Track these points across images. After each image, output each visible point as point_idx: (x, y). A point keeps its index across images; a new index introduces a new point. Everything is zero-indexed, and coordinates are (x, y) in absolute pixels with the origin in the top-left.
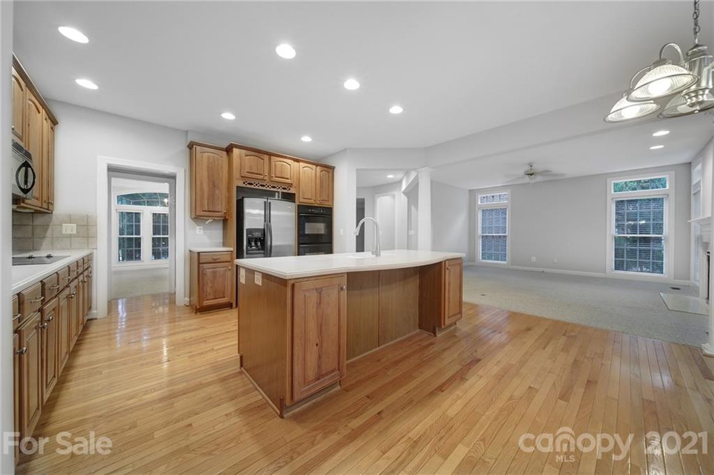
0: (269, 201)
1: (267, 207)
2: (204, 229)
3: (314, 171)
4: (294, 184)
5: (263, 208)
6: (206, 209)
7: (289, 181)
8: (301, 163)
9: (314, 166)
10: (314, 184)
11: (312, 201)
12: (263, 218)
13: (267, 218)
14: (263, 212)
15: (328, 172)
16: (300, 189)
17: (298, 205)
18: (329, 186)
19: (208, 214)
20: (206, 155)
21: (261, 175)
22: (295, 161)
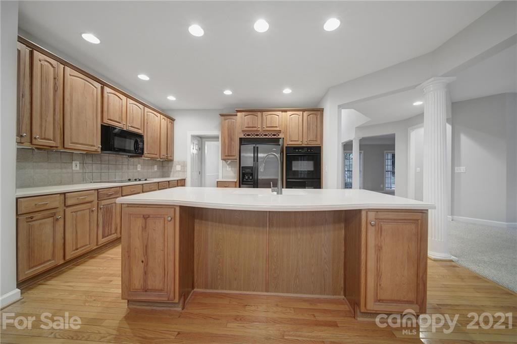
0: (257, 146)
1: (256, 151)
2: (231, 167)
3: (301, 117)
4: (282, 131)
5: (253, 151)
6: (227, 155)
7: (278, 129)
8: (288, 112)
9: (301, 112)
10: (301, 128)
11: (299, 143)
12: (253, 159)
13: (256, 159)
14: (253, 155)
15: (316, 114)
16: (288, 134)
17: (286, 147)
18: (317, 127)
19: (228, 157)
20: (227, 121)
21: (255, 127)
22: (283, 111)
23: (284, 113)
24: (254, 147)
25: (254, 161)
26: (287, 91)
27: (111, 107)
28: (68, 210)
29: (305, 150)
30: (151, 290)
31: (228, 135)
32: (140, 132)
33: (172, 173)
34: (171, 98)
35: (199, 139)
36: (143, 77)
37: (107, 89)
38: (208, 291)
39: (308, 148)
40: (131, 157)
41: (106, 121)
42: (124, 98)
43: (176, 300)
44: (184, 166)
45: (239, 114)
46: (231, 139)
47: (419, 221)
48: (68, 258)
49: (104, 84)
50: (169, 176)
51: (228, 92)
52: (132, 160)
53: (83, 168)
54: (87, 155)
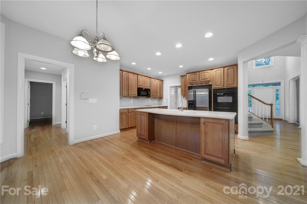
4: (211, 81)
5: (193, 93)
8: (214, 70)
9: (223, 68)
11: (222, 86)
15: (233, 68)
16: (214, 82)
17: (213, 89)
18: (234, 76)
19: (185, 96)
20: (183, 79)
21: (196, 80)
22: (211, 70)
23: (211, 71)
24: (194, 91)
25: (194, 97)
26: (211, 59)
27: (140, 81)
28: (129, 113)
29: (226, 90)
30: (142, 135)
31: (184, 85)
32: (149, 88)
33: (163, 103)
34: (160, 73)
35: (175, 87)
36: (149, 69)
37: (139, 76)
38: (158, 142)
39: (228, 89)
40: (147, 97)
41: (138, 86)
42: (144, 77)
43: (147, 139)
44: (167, 100)
45: (188, 75)
46: (185, 87)
47: (224, 124)
48: (129, 126)
49: (138, 75)
50: (161, 105)
51: (181, 66)
52: (147, 98)
53: (133, 102)
54: (134, 97)
